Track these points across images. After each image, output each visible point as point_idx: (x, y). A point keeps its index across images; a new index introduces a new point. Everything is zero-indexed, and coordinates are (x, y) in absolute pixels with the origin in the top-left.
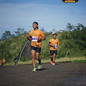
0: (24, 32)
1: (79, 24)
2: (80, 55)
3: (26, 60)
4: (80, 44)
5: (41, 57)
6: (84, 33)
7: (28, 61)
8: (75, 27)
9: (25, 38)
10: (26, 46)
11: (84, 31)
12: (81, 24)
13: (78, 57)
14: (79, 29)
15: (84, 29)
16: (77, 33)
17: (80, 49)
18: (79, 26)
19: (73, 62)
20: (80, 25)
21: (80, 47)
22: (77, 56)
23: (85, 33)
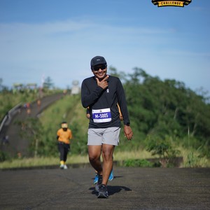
0: (3, 87)
1: (136, 69)
2: (138, 146)
3: (6, 157)
4: (138, 117)
5: (44, 151)
6: (148, 92)
7: (11, 162)
8: (125, 75)
9: (4, 103)
10: (7, 123)
11: (148, 86)
12: (141, 70)
13: (134, 152)
14: (136, 80)
15: (148, 82)
16: (131, 92)
17: (140, 130)
18: (137, 74)
19: (121, 164)
20: (139, 72)
21: (139, 125)
22: (132, 148)
23: (150, 91)
